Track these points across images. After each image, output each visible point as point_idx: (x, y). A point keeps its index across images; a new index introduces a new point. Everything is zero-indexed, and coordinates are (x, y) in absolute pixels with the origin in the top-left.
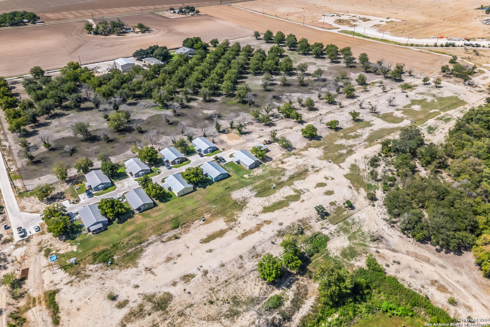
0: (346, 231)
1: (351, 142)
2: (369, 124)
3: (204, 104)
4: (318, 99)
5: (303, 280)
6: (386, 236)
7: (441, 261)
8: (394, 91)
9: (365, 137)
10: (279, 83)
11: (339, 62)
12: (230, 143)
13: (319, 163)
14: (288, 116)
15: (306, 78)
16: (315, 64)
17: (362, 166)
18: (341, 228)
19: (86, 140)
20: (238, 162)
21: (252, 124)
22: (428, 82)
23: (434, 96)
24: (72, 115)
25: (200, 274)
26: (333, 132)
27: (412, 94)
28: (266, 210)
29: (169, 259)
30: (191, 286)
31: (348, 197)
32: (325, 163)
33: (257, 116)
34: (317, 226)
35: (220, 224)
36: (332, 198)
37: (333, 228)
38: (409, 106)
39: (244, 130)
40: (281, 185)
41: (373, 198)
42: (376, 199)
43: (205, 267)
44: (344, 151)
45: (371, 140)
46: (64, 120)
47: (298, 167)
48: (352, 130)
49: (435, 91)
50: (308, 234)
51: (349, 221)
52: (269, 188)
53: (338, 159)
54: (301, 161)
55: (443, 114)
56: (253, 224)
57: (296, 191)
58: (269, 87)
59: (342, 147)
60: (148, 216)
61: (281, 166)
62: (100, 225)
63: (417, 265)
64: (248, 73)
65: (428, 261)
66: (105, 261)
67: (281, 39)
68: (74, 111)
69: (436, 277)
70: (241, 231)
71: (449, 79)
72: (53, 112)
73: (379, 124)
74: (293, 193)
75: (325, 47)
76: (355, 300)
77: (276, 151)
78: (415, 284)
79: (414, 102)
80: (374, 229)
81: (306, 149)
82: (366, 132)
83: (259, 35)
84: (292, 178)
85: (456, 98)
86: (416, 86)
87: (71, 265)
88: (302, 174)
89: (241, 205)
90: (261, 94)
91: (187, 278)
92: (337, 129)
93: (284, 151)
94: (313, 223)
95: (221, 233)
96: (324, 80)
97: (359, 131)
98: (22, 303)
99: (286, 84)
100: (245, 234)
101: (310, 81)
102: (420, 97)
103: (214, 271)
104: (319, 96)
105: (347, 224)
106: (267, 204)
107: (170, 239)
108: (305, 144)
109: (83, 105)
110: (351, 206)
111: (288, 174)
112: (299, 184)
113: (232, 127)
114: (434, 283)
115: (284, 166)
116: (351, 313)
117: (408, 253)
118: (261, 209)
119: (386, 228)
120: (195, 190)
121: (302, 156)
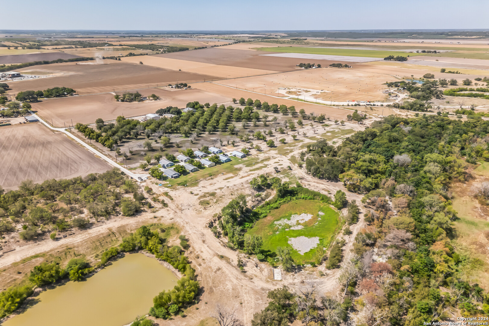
0: (288, 177)
1: (292, 148)
2: (302, 141)
3: (210, 135)
4: (275, 132)
5: (269, 191)
6: (305, 178)
7: (328, 184)
8: (318, 127)
9: (299, 146)
10: (252, 125)
11: (288, 115)
12: (229, 149)
13: (275, 156)
14: (259, 139)
15: (267, 123)
16: (273, 116)
17: (297, 156)
18: (286, 176)
19: (149, 151)
20: (235, 156)
21: (239, 142)
22: (338, 123)
23: (340, 129)
24: (133, 141)
25: (226, 187)
26: (283, 144)
27: (327, 129)
28: (251, 171)
29: (211, 184)
30: (223, 190)
31: (289, 165)
32: (279, 155)
33: (242, 138)
34: (275, 175)
35: (231, 175)
36: (282, 166)
37: (282, 176)
38: (325, 133)
39: (236, 144)
40: (257, 163)
41: (301, 166)
42: (302, 167)
43: (228, 186)
44: (289, 151)
45: (302, 147)
46: (130, 143)
47: (265, 157)
48: (292, 143)
49: (341, 127)
50: (271, 177)
51: (290, 173)
52: (252, 164)
53: (286, 154)
54: (267, 155)
55: (342, 136)
56: (246, 174)
57: (264, 165)
58: (246, 127)
59: (288, 150)
60: (196, 173)
61: (257, 157)
62: (177, 175)
63: (318, 185)
64: (232, 121)
65: (322, 184)
66: (184, 185)
67: (251, 103)
68: (134, 140)
69: (325, 188)
70: (240, 177)
71: (351, 122)
72: (124, 140)
73: (307, 141)
74: (263, 165)
75: (279, 107)
76: (291, 195)
77: (253, 152)
78: (316, 190)
79: (328, 132)
80: (300, 176)
81: (269, 151)
82: (301, 144)
83: (236, 101)
84: (263, 161)
85: (352, 130)
86: (331, 125)
87: (169, 186)
88: (268, 159)
89: (240, 169)
90: (242, 130)
91: (221, 189)
92: (285, 143)
93: (258, 152)
94: (273, 174)
95: (232, 177)
96: (279, 123)
97: (297, 144)
98: (155, 196)
99: (256, 126)
100: (242, 177)
101: (271, 124)
102: (332, 130)
103: (231, 187)
104: (276, 130)
105: (289, 174)
106: (251, 169)
107: (209, 179)
108: (268, 149)
109: (139, 137)
110: (290, 169)
111: (260, 159)
112: (266, 163)
113: (228, 144)
114: (323, 189)
115: (258, 157)
116: (289, 199)
117: (314, 182)
118: (249, 170)
119: (306, 175)
120: (216, 165)
121: (267, 153)
